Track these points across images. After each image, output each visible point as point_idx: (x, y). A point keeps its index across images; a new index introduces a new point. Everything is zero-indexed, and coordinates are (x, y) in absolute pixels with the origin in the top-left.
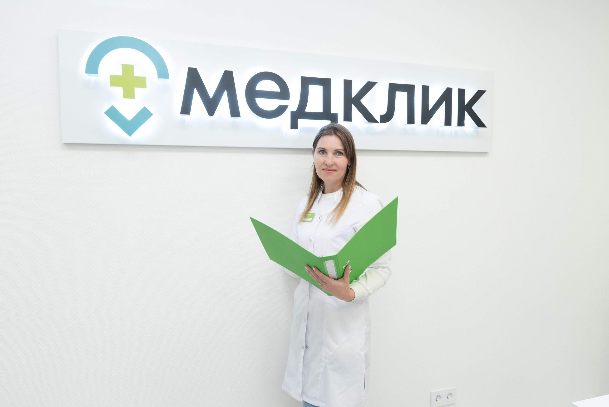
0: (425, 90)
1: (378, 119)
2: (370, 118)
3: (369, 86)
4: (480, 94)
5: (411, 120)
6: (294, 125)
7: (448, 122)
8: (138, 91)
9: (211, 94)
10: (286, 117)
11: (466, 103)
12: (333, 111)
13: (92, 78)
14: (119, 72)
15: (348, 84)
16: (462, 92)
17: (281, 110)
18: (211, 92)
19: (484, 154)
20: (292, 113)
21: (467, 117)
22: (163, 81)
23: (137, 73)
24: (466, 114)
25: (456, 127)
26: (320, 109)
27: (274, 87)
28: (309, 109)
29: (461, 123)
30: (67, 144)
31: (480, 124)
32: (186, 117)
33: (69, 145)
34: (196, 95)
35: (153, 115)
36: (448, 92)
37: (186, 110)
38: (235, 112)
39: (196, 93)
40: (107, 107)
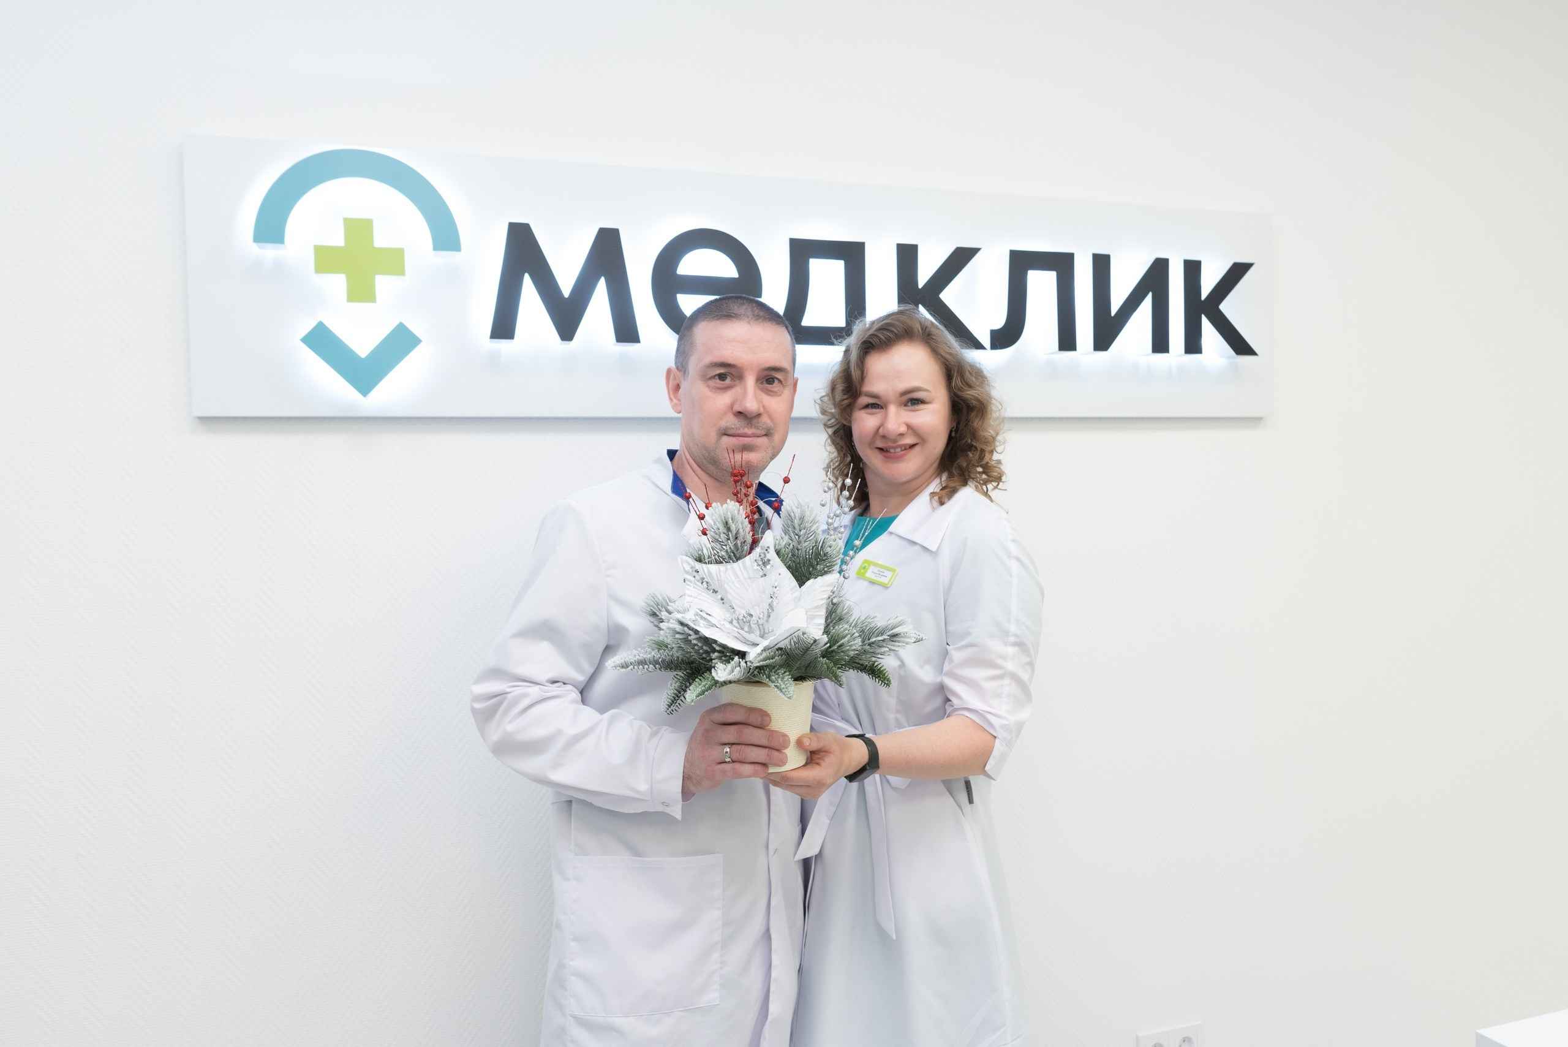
0: (1102, 264)
1: (985, 339)
2: (965, 338)
3: (960, 258)
4: (1237, 272)
5: (1067, 341)
7: (1160, 344)
8: (384, 283)
9: (566, 289)
11: (1204, 296)
13: (270, 252)
14: (337, 239)
15: (907, 255)
16: (1192, 269)
18: (566, 282)
19: (1254, 421)
21: (1208, 329)
22: (447, 257)
23: (381, 240)
24: (1205, 321)
25: (1182, 355)
26: (837, 319)
27: (723, 267)
28: (811, 319)
29: (1193, 345)
30: (205, 420)
31: (1240, 346)
32: (503, 345)
33: (209, 422)
34: (529, 291)
35: (422, 343)
36: (1158, 271)
37: (504, 327)
38: (626, 331)
39: (528, 286)
40: (307, 326)
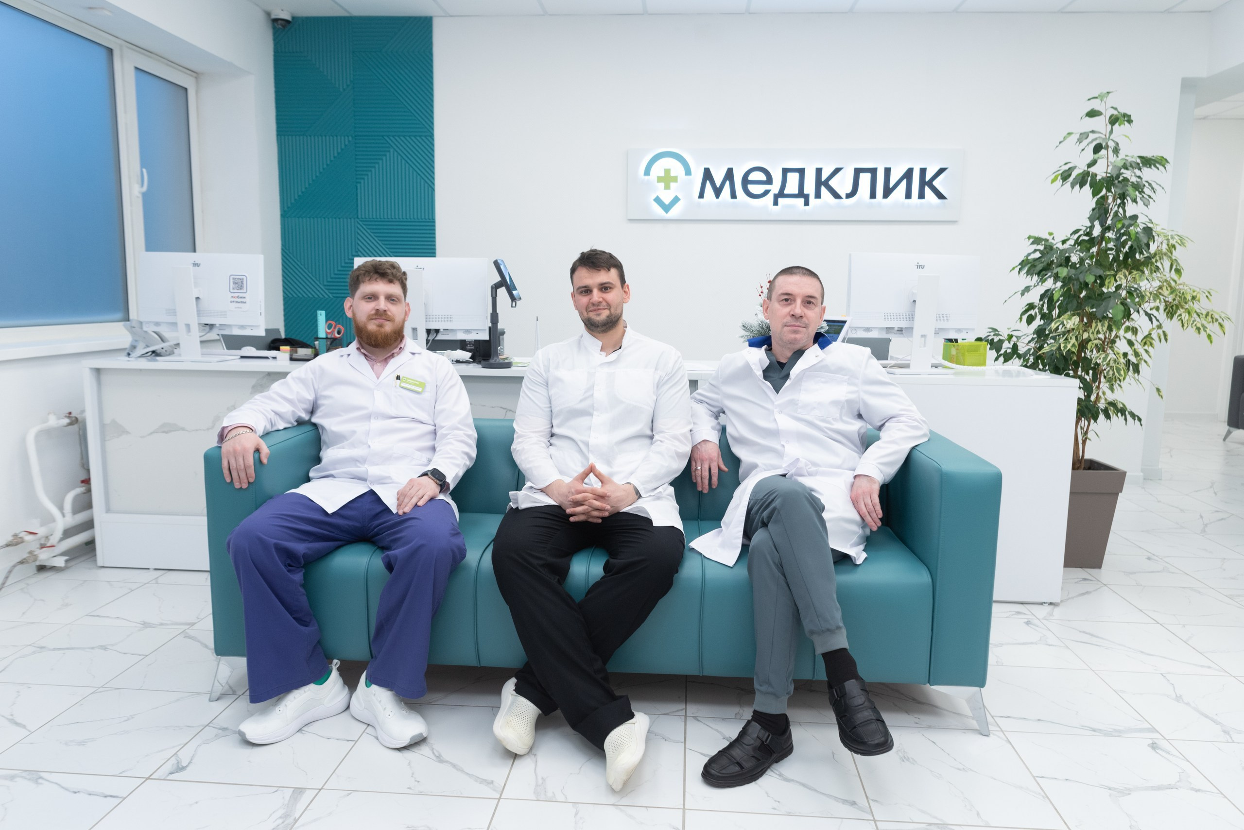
0: (888, 171)
1: (844, 196)
2: (836, 196)
3: (838, 170)
4: (941, 171)
5: (873, 195)
6: (776, 203)
7: (908, 195)
8: (673, 185)
9: (718, 185)
10: (770, 198)
11: (927, 180)
12: (806, 192)
13: (647, 177)
15: (819, 171)
16: (923, 171)
17: (766, 192)
18: (718, 184)
19: (954, 222)
20: (775, 195)
21: (927, 190)
22: (688, 177)
23: (672, 174)
24: (927, 188)
25: (917, 200)
26: (796, 192)
27: (762, 177)
28: (786, 192)
29: (921, 196)
30: (630, 220)
31: (940, 196)
32: (701, 200)
33: (631, 220)
34: (708, 184)
36: (909, 172)
37: (701, 196)
38: (734, 195)
39: (708, 183)
40: (654, 197)
